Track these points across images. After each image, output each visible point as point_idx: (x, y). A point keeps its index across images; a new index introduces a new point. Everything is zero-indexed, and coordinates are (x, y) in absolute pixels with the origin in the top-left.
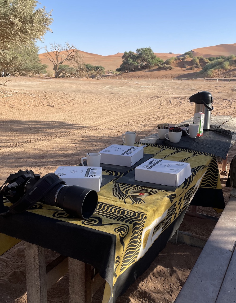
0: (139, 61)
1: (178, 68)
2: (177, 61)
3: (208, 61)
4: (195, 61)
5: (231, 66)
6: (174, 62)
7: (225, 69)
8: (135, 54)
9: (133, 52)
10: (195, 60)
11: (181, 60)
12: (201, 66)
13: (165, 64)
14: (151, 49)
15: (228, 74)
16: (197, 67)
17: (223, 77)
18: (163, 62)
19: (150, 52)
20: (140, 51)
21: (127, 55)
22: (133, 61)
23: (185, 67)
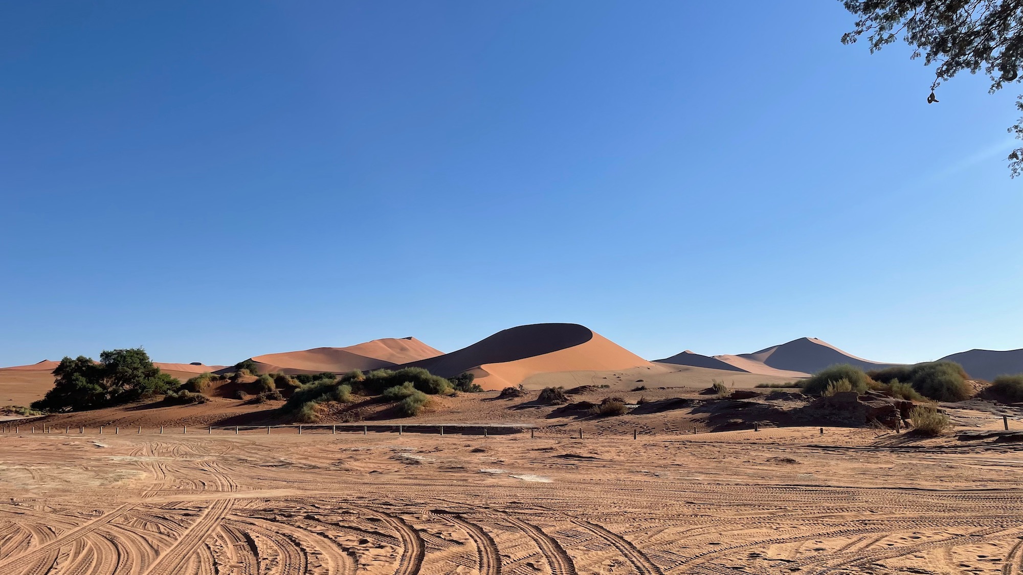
0: (107, 382)
1: (221, 400)
2: (218, 382)
3: (297, 382)
4: (264, 382)
5: (357, 396)
6: (209, 386)
7: (344, 402)
8: (96, 364)
9: (89, 358)
10: (265, 380)
11: (230, 381)
12: (281, 395)
13: (186, 391)
14: (145, 352)
15: (352, 412)
16: (271, 397)
17: (340, 420)
18: (179, 386)
19: (143, 360)
20: (111, 356)
21: (70, 366)
22: (90, 382)
23: (240, 398)
